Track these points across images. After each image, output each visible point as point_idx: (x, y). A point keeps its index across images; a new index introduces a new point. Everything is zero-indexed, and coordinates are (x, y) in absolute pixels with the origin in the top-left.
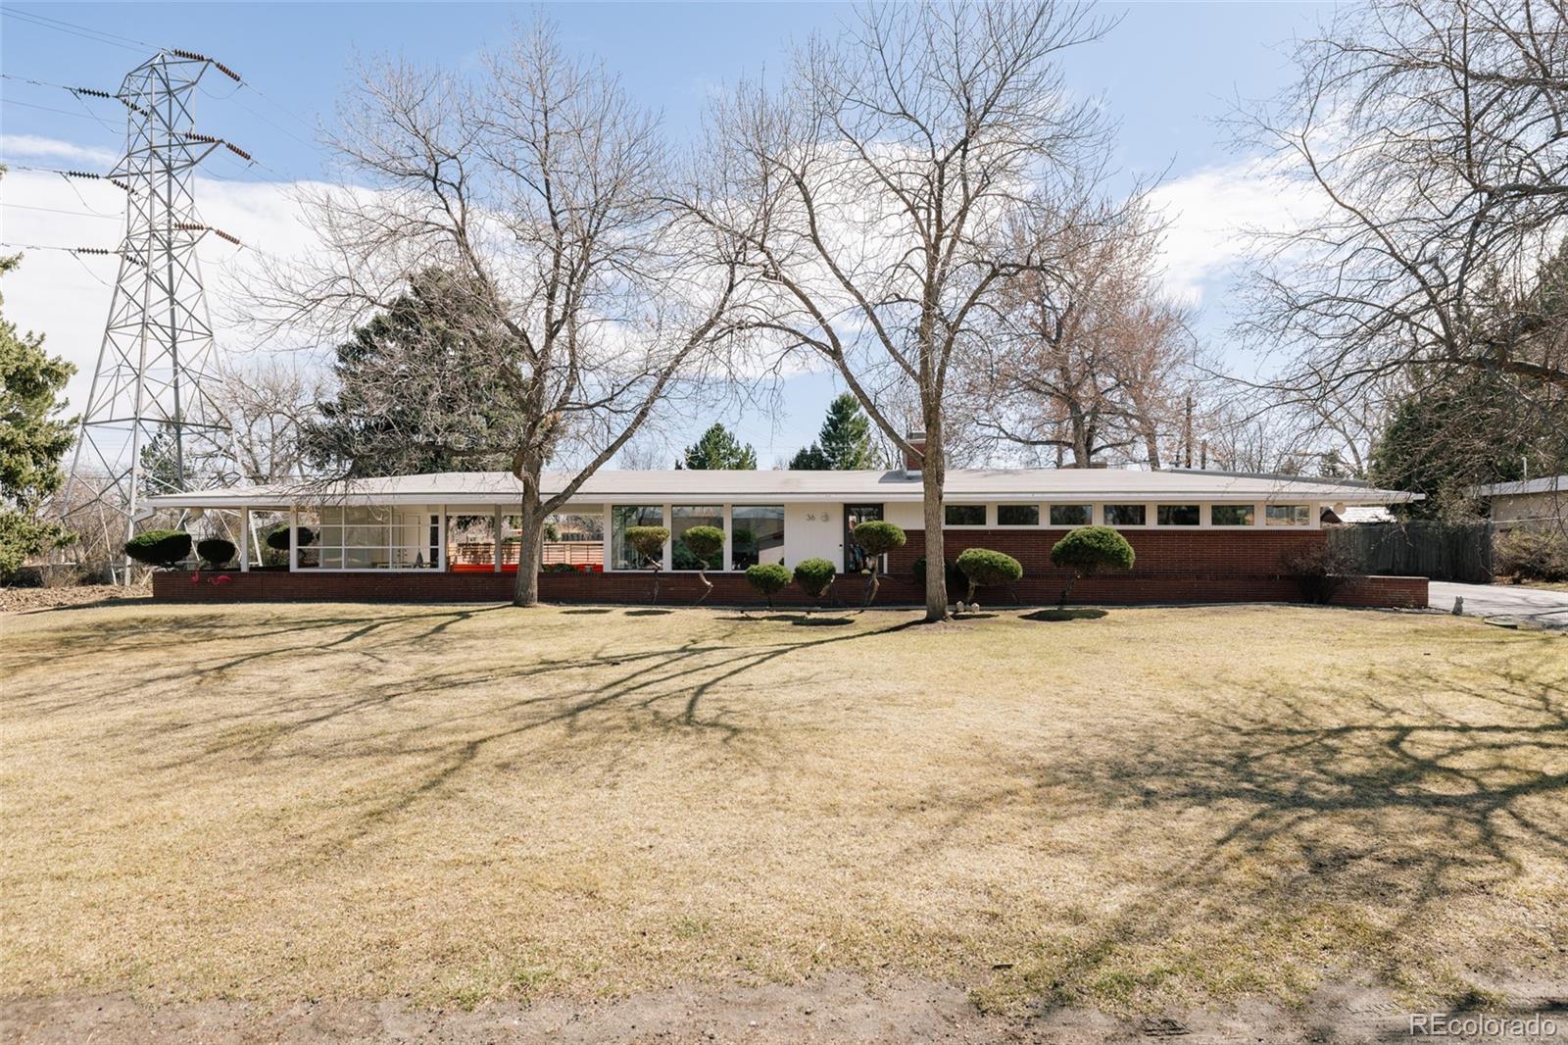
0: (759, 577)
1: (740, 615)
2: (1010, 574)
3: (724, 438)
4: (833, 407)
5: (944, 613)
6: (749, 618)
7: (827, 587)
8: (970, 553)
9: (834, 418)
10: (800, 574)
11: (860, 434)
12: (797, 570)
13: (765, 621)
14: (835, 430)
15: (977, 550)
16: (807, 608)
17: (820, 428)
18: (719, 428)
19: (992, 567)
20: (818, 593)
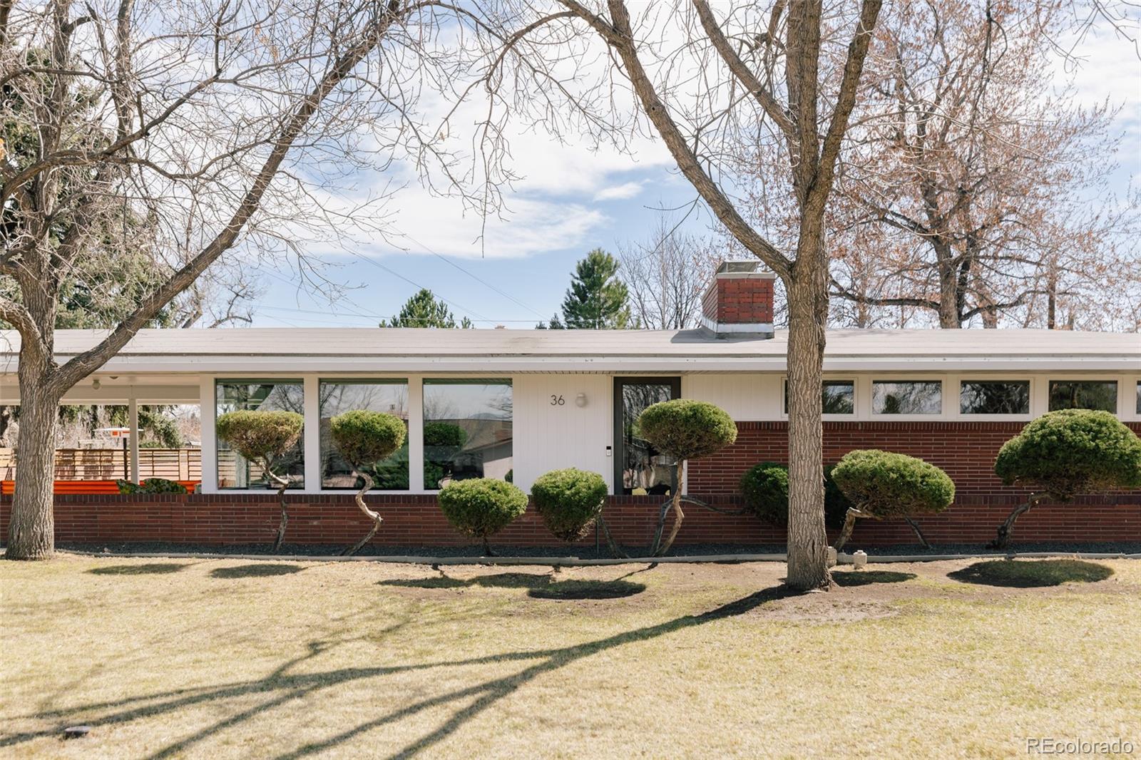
0: (464, 504)
1: (430, 573)
2: (935, 497)
3: (433, 309)
4: (580, 271)
5: (822, 573)
6: (445, 582)
7: (592, 521)
8: (861, 459)
9: (582, 284)
10: (541, 497)
11: (617, 305)
12: (536, 489)
13: (476, 588)
14: (583, 300)
15: (872, 452)
16: (555, 559)
17: (562, 298)
18: (425, 296)
19: (904, 485)
20: (575, 533)
